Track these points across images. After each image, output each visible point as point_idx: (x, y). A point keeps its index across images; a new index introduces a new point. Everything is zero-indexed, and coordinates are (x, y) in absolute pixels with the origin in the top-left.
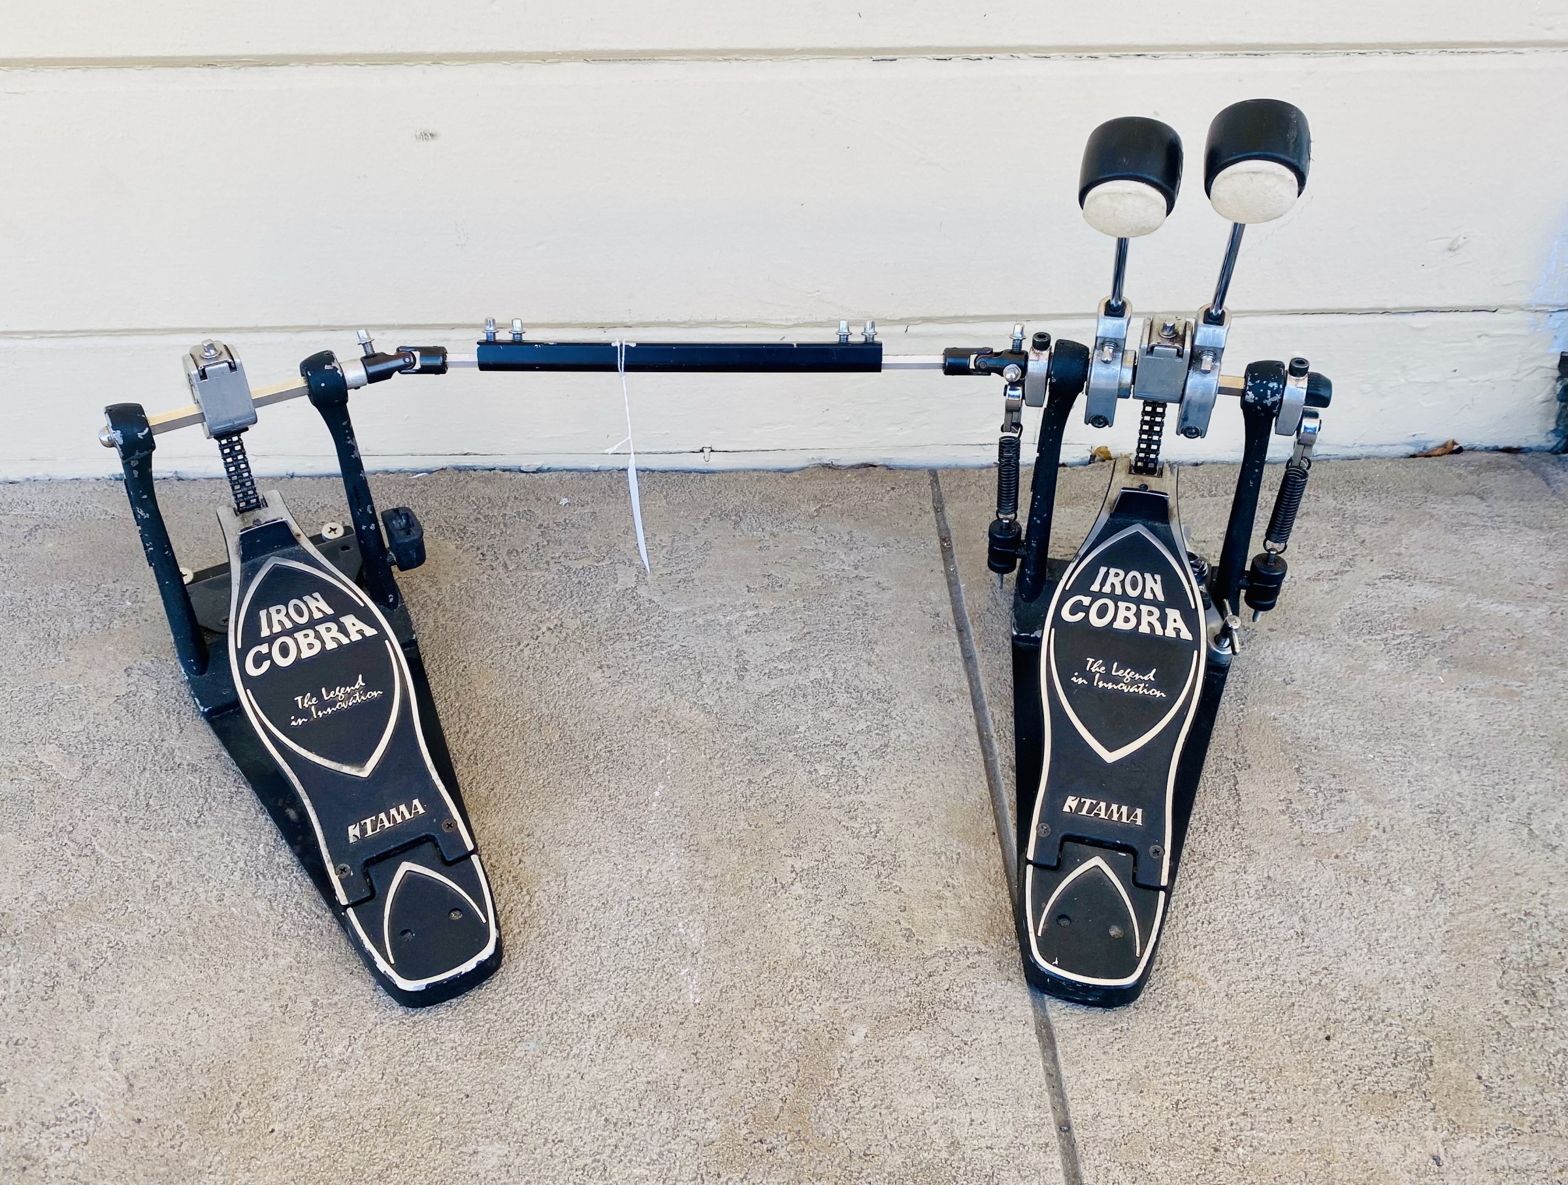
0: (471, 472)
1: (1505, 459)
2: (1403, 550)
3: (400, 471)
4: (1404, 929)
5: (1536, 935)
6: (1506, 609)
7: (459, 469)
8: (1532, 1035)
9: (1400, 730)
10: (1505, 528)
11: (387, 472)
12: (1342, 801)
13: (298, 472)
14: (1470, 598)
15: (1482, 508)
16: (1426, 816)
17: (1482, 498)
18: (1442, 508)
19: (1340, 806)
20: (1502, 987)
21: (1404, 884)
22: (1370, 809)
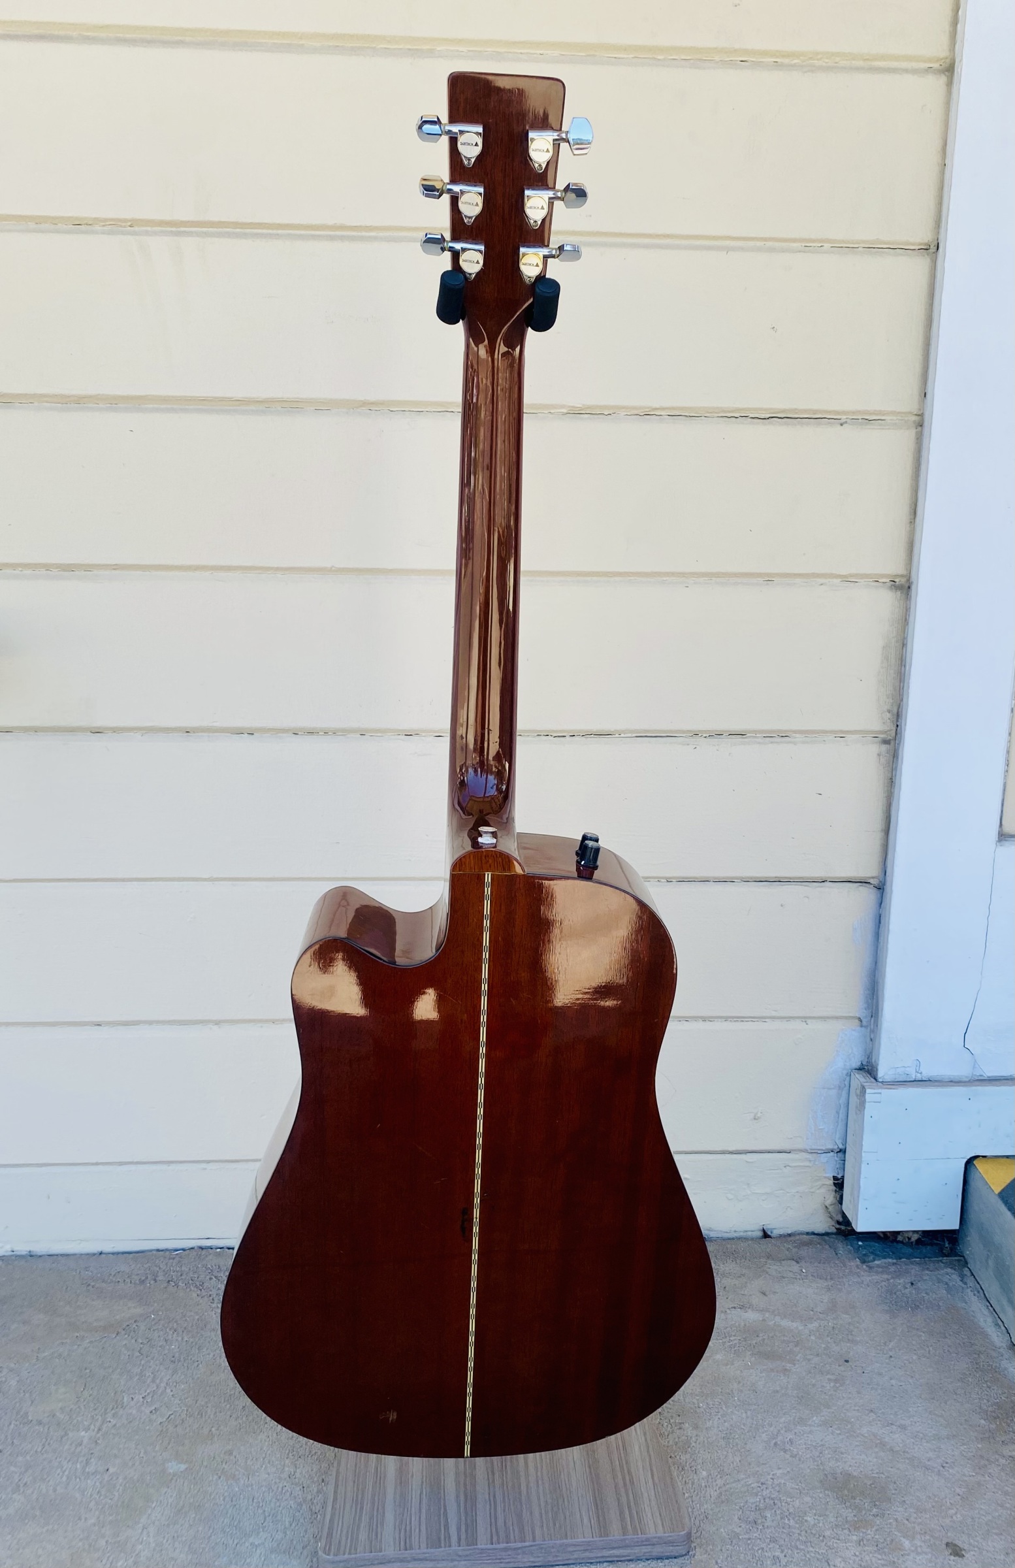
0: (210, 1250)
1: (815, 1239)
2: (746, 1292)
3: (167, 1250)
4: (698, 1493)
5: (764, 1494)
6: (795, 1325)
7: (201, 1248)
8: (749, 1542)
9: (720, 1390)
10: (807, 1279)
11: (158, 1250)
12: (680, 1428)
13: (103, 1251)
14: (777, 1319)
15: (795, 1267)
16: (723, 1435)
17: (798, 1262)
18: (773, 1268)
19: (678, 1431)
20: (740, 1519)
21: (703, 1470)
22: (695, 1432)
